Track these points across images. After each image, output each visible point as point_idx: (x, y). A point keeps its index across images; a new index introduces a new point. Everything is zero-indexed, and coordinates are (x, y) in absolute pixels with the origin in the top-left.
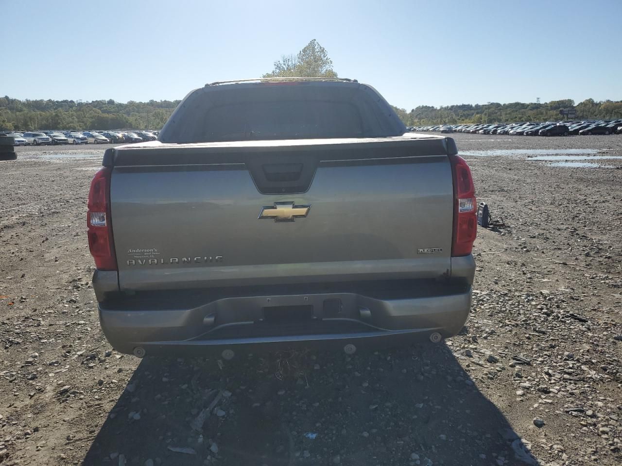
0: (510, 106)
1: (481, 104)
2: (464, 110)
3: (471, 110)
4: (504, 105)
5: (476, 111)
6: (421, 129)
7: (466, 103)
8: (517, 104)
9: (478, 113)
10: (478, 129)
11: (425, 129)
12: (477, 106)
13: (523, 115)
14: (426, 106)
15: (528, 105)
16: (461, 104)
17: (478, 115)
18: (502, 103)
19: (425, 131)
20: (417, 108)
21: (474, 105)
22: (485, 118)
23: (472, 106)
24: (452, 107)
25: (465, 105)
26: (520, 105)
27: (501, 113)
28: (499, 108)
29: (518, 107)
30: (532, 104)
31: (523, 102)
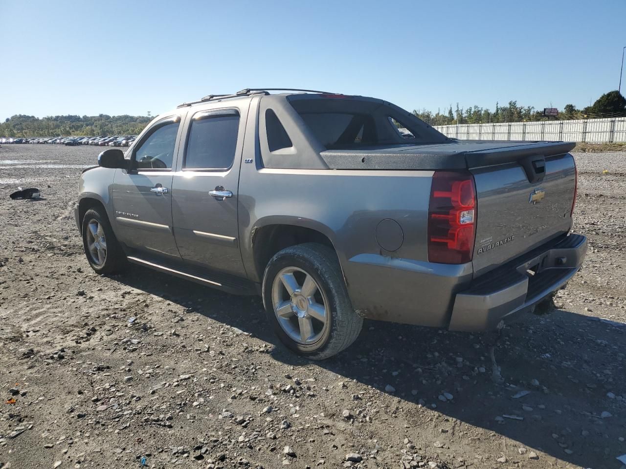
0: (119, 118)
1: (89, 115)
2: (72, 122)
3: (79, 121)
4: (114, 117)
5: (85, 123)
6: (36, 141)
7: (73, 114)
8: (126, 117)
9: (87, 125)
10: (106, 141)
11: (41, 141)
12: (85, 117)
13: (133, 127)
14: (25, 116)
15: (137, 119)
16: (67, 115)
17: (89, 127)
18: (111, 116)
19: (41, 143)
20: (13, 118)
21: (81, 117)
22: (97, 130)
23: (79, 118)
24: (58, 117)
25: (71, 116)
26: (129, 118)
27: (112, 126)
28: (109, 120)
29: (127, 119)
30: (140, 117)
31: (132, 115)
